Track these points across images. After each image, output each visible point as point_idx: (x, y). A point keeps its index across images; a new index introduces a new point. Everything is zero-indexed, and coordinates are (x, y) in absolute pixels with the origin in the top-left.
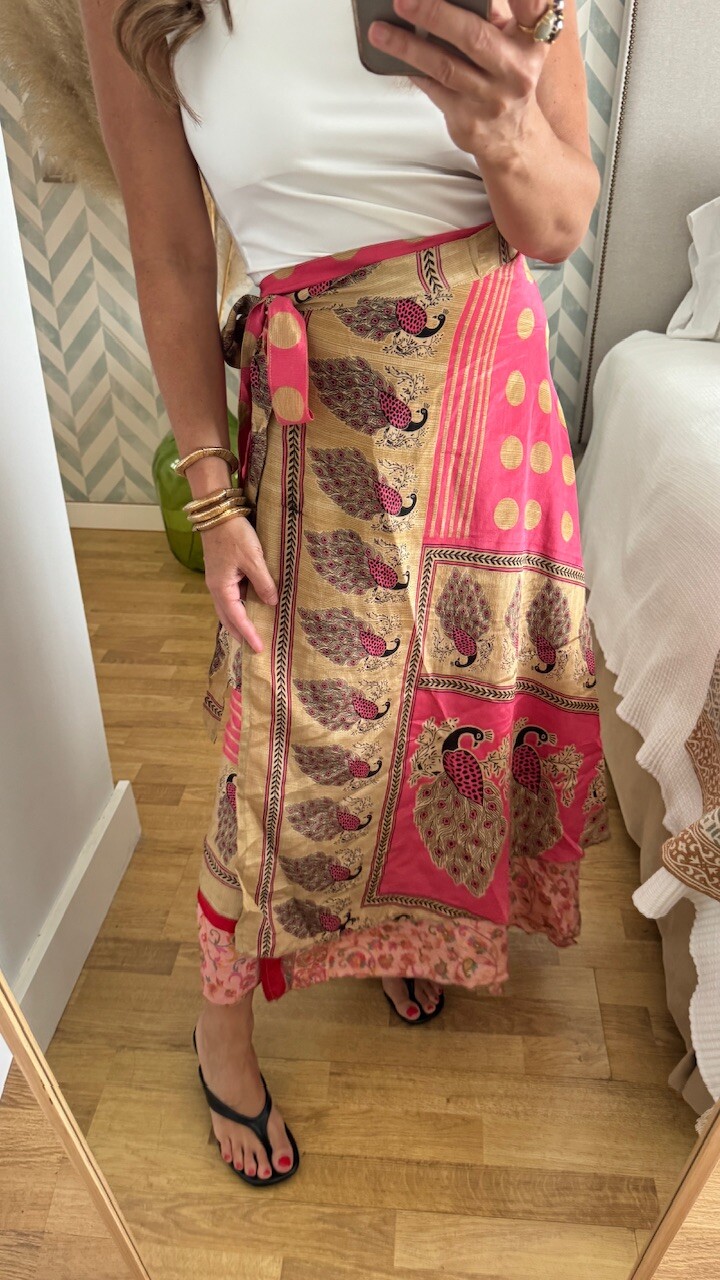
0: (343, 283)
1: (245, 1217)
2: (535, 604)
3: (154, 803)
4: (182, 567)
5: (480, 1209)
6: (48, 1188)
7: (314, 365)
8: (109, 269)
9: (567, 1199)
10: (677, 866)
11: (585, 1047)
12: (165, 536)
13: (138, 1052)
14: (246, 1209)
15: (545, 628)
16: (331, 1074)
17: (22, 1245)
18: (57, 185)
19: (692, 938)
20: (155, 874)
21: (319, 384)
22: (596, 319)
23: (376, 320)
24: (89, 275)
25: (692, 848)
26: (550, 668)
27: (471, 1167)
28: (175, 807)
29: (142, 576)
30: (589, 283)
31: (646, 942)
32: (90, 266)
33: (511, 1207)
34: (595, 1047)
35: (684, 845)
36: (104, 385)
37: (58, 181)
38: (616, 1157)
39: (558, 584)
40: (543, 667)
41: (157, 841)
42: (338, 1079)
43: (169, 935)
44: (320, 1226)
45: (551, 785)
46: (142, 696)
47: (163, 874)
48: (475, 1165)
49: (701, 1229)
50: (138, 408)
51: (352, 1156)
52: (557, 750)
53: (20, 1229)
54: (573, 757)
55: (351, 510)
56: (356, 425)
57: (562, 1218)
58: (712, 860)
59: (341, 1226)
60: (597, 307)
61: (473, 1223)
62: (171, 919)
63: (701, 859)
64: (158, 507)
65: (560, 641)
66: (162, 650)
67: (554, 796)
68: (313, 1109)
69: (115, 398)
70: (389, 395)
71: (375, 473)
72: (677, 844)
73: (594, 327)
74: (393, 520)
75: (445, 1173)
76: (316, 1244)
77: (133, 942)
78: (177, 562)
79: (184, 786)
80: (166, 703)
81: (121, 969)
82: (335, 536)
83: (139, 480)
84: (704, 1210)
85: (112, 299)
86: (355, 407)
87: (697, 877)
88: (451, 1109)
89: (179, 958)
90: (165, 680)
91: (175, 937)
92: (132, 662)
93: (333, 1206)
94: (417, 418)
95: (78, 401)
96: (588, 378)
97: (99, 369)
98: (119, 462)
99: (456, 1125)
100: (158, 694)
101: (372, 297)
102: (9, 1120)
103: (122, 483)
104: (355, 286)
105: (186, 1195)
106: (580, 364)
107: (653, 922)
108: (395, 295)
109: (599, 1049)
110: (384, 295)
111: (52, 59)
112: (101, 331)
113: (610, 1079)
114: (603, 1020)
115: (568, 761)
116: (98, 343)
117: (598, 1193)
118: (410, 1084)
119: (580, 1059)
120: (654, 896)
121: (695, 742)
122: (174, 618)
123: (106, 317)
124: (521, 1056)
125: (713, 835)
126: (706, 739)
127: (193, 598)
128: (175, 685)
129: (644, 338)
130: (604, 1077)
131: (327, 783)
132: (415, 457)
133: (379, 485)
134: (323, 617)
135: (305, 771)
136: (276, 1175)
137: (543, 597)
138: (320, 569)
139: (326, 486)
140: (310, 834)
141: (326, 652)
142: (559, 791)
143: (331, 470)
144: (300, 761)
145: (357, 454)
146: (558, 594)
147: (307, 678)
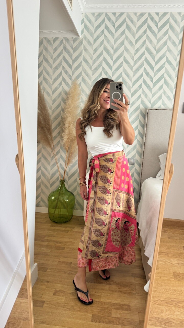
0: (104, 156)
2: (127, 200)
3: (41, 271)
7: (100, 165)
12: (48, 214)
15: (129, 204)
20: (40, 286)
21: (101, 168)
22: (141, 174)
23: (107, 161)
24: (40, 160)
26: (130, 211)
28: (45, 272)
29: (41, 223)
30: (140, 167)
39: (130, 197)
40: (129, 210)
41: (41, 279)
43: (43, 299)
45: (130, 232)
46: (40, 248)
47: (42, 286)
50: (46, 186)
52: (131, 225)
55: (104, 183)
56: (105, 172)
60: (142, 172)
62: (43, 296)
65: (131, 206)
66: (45, 239)
67: (131, 234)
70: (109, 169)
71: (107, 178)
73: (141, 176)
74: (109, 184)
78: (50, 220)
79: (48, 268)
80: (45, 250)
82: (102, 186)
83: (44, 202)
85: (44, 165)
86: (105, 170)
89: (44, 304)
90: (45, 245)
91: (44, 300)
92: (38, 241)
94: (112, 172)
97: (39, 178)
98: (40, 197)
100: (44, 248)
101: (107, 158)
103: (40, 202)
104: (105, 157)
106: (139, 183)
108: (110, 158)
112: (41, 170)
114: (140, 324)
115: (133, 227)
116: (40, 173)
122: (48, 232)
123: (42, 168)
127: (52, 228)
128: (47, 246)
129: (151, 179)
131: (99, 226)
132: (112, 177)
133: (108, 180)
134: (100, 198)
135: (96, 223)
136: (89, 302)
137: (128, 199)
138: (100, 191)
139: (101, 180)
140: (96, 235)
141: (100, 203)
142: (131, 233)
143: (102, 178)
144: (96, 221)
145: (105, 176)
146: (131, 199)
147: (98, 207)
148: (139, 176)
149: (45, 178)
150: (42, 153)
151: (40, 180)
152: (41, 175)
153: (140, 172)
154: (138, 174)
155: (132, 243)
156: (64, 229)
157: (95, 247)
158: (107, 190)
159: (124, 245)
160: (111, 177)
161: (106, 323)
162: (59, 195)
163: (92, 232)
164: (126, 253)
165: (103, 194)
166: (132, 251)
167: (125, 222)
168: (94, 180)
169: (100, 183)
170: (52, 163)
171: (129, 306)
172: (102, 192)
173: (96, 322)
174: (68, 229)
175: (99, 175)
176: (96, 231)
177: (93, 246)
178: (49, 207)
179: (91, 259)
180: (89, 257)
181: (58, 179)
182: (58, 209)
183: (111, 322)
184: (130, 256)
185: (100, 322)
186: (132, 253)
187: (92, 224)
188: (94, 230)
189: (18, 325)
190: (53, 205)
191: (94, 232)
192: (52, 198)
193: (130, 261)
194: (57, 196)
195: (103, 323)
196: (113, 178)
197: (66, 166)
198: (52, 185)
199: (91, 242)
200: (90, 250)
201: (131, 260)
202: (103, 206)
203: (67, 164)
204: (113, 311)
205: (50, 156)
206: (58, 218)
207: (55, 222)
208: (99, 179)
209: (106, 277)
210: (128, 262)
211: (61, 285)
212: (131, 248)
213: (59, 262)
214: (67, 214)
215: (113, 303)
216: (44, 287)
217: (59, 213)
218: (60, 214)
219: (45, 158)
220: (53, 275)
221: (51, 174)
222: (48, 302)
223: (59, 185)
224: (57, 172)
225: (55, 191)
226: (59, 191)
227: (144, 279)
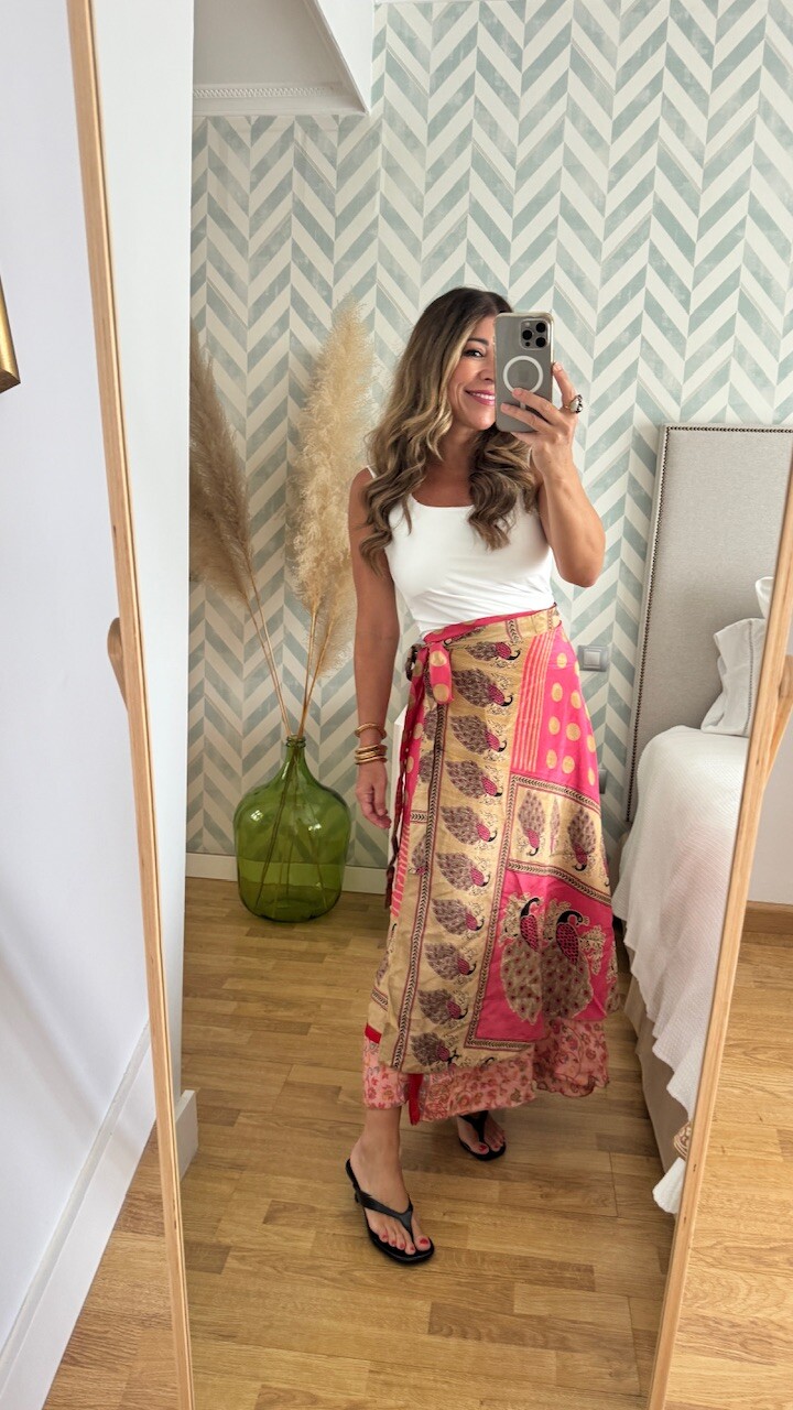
0: (469, 635)
2: (573, 822)
3: (212, 1123)
4: (249, 912)
7: (454, 673)
8: (218, 651)
11: (616, 1365)
12: (237, 885)
15: (580, 840)
16: (371, 1371)
20: (209, 1184)
21: (457, 683)
22: (638, 714)
23: (486, 652)
24: (200, 653)
26: (584, 867)
28: (230, 1128)
29: (210, 919)
30: (631, 683)
32: (201, 647)
34: (625, 1367)
36: (198, 746)
39: (586, 810)
40: (580, 867)
41: (211, 1156)
42: (377, 1376)
43: (220, 1239)
45: (585, 958)
46: (202, 1028)
47: (217, 1185)
50: (224, 766)
52: (588, 929)
54: (599, 935)
56: (475, 703)
60: (639, 704)
62: (222, 1225)
64: (234, 858)
65: (590, 849)
66: (224, 987)
67: (587, 966)
69: (206, 758)
70: (493, 688)
71: (486, 727)
73: (637, 720)
74: (495, 753)
78: (245, 908)
79: (239, 1111)
80: (226, 1035)
82: (463, 764)
83: (217, 833)
85: (217, 674)
86: (475, 694)
89: (229, 1259)
90: (225, 1015)
91: (227, 1241)
92: (195, 996)
94: (507, 700)
98: (202, 814)
100: (218, 1026)
101: (484, 642)
102: (68, 1376)
103: (201, 833)
104: (475, 636)
106: (626, 751)
108: (495, 640)
109: (630, 1368)
110: (490, 641)
112: (202, 700)
114: (635, 1343)
115: (596, 939)
116: (198, 710)
118: (445, 1386)
119: (610, 1375)
120: (674, 1192)
122: (237, 959)
124: (555, 1368)
127: (255, 941)
128: (234, 1020)
129: (680, 732)
130: (633, 1393)
131: (452, 931)
132: (507, 721)
133: (488, 734)
134: (455, 812)
135: (440, 920)
136: (418, 1252)
137: (578, 818)
138: (454, 782)
139: (458, 736)
140: (439, 972)
141: (456, 835)
142: (590, 961)
143: (461, 727)
144: (437, 912)
145: (476, 718)
146: (587, 817)
147: (444, 851)
148: (626, 718)
149: (222, 732)
150: (207, 624)
151: (202, 738)
152: (202, 720)
153: (632, 702)
154: (625, 713)
155: (593, 1004)
156: (304, 946)
157: (435, 1021)
158: (486, 780)
159: (559, 1014)
160: (501, 722)
161: (493, 1340)
162: (282, 803)
163: (423, 956)
164: (565, 1047)
165: (468, 794)
166: (593, 1039)
167: (564, 918)
168: (429, 738)
169: (456, 750)
170: (248, 668)
171: (585, 1270)
172: (461, 789)
173: (449, 1334)
174: (323, 946)
175: (450, 714)
176: (440, 953)
177: (428, 1020)
178: (241, 854)
179: (417, 1071)
180: (412, 1064)
181: (275, 734)
182: (279, 864)
183: (511, 1336)
184: (586, 1059)
185: (464, 1336)
186: (592, 1046)
187: (420, 921)
188: (428, 948)
189: (121, 1344)
190: (256, 844)
191: (429, 957)
192: (254, 817)
193: (584, 1081)
194: (272, 806)
195: (479, 1338)
196: (511, 726)
197: (311, 679)
198: (249, 763)
199: (416, 1001)
200: (415, 1033)
201: (591, 1077)
202: (468, 845)
203: (313, 672)
204: (521, 1289)
205: (241, 637)
206: (279, 900)
207: (265, 917)
208: (450, 733)
209: (486, 1151)
210: (575, 1086)
211: (294, 1181)
212: (588, 1028)
213: (287, 1084)
214: (319, 885)
215: (520, 1258)
216: (225, 1188)
217: (284, 882)
218: (288, 885)
219: (222, 648)
220: (264, 1141)
221: (246, 715)
222: (242, 1249)
223: (282, 761)
224: (272, 707)
225: (267, 786)
226: (283, 785)
227: (651, 1159)
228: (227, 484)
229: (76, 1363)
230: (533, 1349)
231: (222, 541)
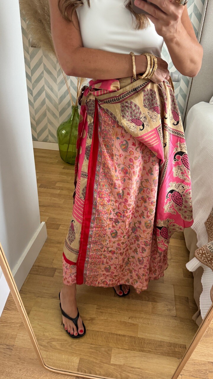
1: (70, 346)
3: (52, 229)
4: (63, 161)
5: (136, 349)
6: (15, 333)
8: (48, 74)
9: (161, 348)
10: (199, 257)
11: (169, 307)
12: (59, 152)
13: (43, 298)
14: (70, 344)
16: (97, 309)
17: (7, 348)
18: (35, 48)
19: (202, 278)
20: (50, 249)
22: (189, 97)
24: (42, 75)
25: (204, 252)
27: (134, 337)
28: (57, 230)
29: (52, 163)
30: (188, 86)
31: (189, 279)
32: (43, 73)
33: (145, 349)
34: (172, 307)
35: (201, 251)
36: (44, 107)
37: (35, 47)
38: (176, 338)
41: (51, 239)
42: (99, 310)
43: (53, 266)
44: (91, 350)
46: (50, 198)
47: (53, 249)
48: (135, 337)
49: (198, 360)
50: (54, 115)
51: (101, 332)
53: (7, 344)
57: (159, 353)
58: (209, 256)
59: (97, 350)
60: (190, 93)
61: (134, 353)
62: (54, 261)
63: (206, 256)
64: (58, 144)
66: (56, 185)
68: (91, 317)
69: (47, 112)
72: (199, 251)
73: (188, 99)
75: (127, 338)
76: (89, 355)
77: (43, 267)
78: (62, 160)
79: (60, 225)
80: (57, 200)
81: (39, 275)
83: (52, 135)
84: (200, 354)
85: (49, 83)
87: (204, 260)
88: (130, 321)
89: (56, 273)
90: (57, 194)
91: (55, 267)
92: (48, 188)
93: (95, 345)
95: (36, 112)
96: (185, 114)
97: (43, 103)
98: (47, 129)
99: (131, 326)
100: (55, 198)
103: (48, 136)
105: (53, 339)
106: (183, 110)
107: (191, 273)
109: (173, 308)
111: (36, 12)
112: (44, 92)
113: (176, 316)
114: (175, 300)
116: (43, 95)
117: (169, 348)
118: (119, 313)
119: (167, 310)
120: (192, 265)
121: (207, 222)
122: (60, 176)
123: (46, 88)
124: (151, 308)
125: (210, 249)
126: (211, 222)
127: (66, 171)
128: (59, 195)
129: (203, 103)
130: (174, 316)
136: (79, 335)
148: (185, 99)
149: (52, 103)
150: (44, 64)
151: (45, 105)
152: (45, 98)
153: (187, 93)
154: (184, 96)
162: (72, 128)
170: (59, 80)
178: (60, 143)
181: (69, 104)
192: (63, 132)
194: (69, 129)
197: (79, 84)
198: (61, 113)
203: (80, 82)
205: (56, 69)
207: (68, 163)
219: (49, 73)
221: (59, 97)
223: (72, 113)
224: (67, 95)
225: (66, 122)
226: (72, 122)
227: (182, 241)
228: (46, 8)
229: (8, 310)
230: (145, 302)
231: (46, 31)
